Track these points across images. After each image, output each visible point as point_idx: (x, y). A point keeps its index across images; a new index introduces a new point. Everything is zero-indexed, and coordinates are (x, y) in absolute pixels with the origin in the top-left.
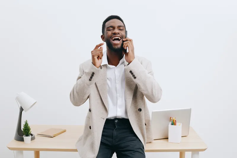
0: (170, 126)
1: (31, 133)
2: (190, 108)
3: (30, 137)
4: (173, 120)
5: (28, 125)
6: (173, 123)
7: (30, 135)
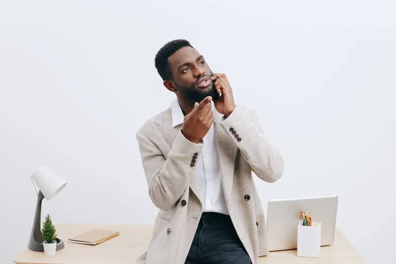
0: (300, 227)
1: (57, 237)
2: (335, 196)
3: (54, 245)
4: (305, 217)
5: (51, 223)
6: (305, 223)
7: (54, 241)
